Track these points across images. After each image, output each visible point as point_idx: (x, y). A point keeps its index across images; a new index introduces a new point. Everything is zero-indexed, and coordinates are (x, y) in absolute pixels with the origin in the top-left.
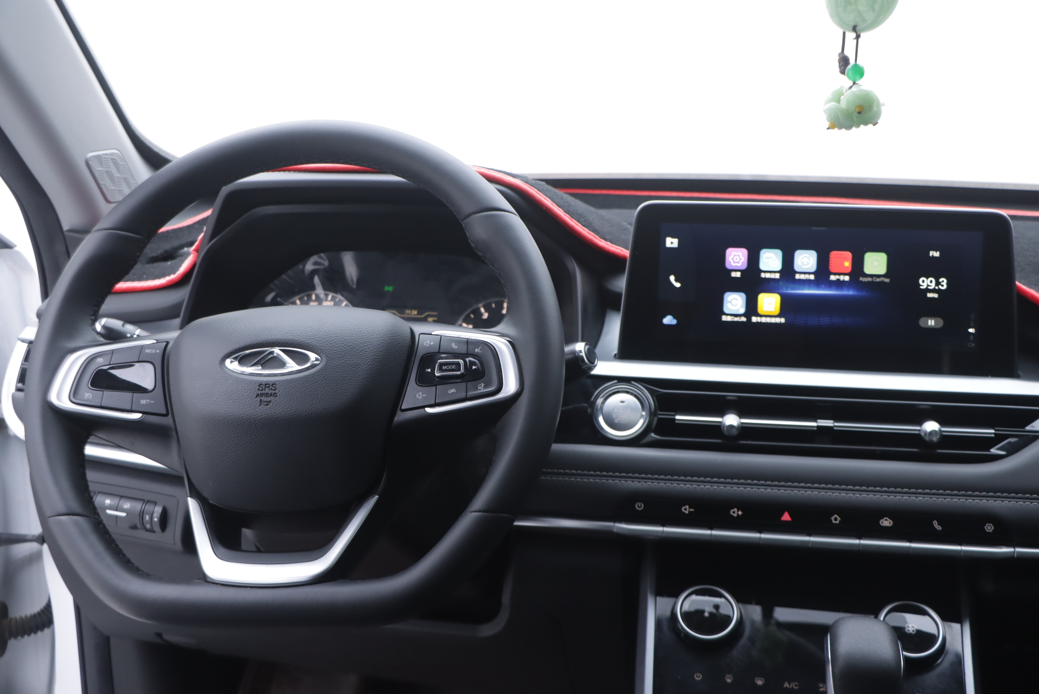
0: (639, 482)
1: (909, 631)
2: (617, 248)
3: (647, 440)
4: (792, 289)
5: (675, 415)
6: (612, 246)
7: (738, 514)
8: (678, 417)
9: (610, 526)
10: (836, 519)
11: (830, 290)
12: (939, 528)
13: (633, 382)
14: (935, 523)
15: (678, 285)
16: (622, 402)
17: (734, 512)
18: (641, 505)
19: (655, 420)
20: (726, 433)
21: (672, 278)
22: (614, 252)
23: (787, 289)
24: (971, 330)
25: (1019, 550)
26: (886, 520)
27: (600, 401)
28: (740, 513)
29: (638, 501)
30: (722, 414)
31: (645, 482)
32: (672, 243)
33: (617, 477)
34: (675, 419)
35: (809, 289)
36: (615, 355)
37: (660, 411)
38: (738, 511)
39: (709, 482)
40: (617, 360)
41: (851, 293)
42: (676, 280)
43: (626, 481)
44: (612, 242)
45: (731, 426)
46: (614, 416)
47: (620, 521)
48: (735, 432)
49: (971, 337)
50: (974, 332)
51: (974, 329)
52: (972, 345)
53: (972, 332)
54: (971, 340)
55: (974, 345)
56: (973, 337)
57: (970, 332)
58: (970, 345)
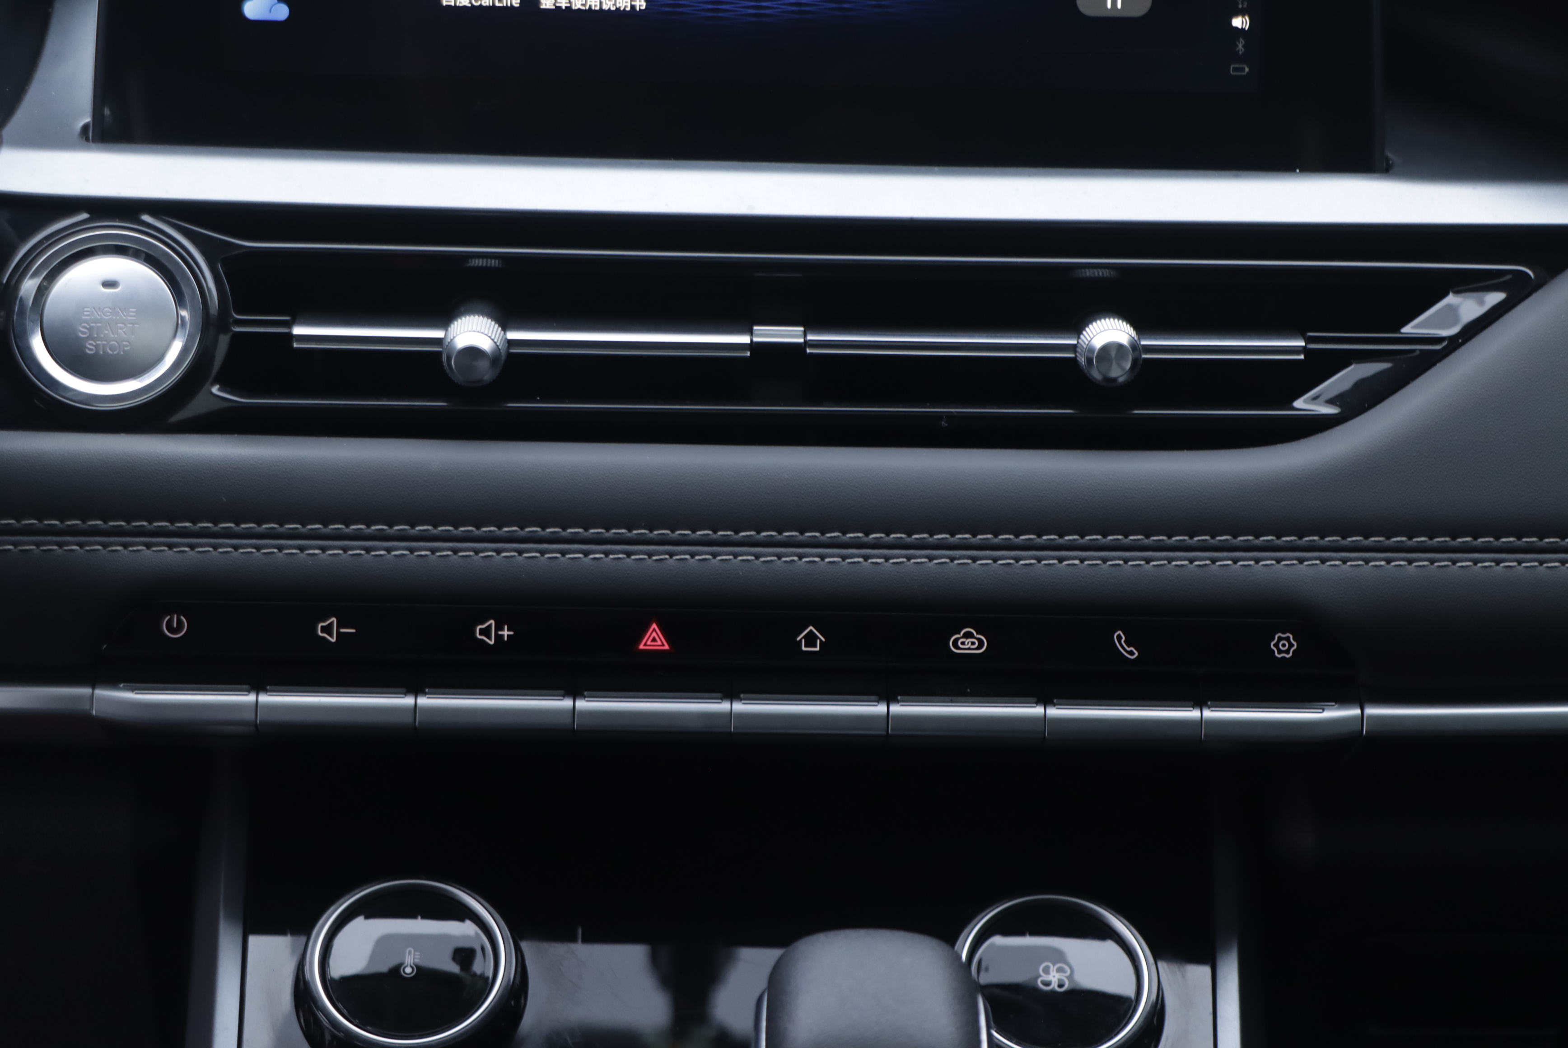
0: (170, 546)
1: (1047, 984)
3: (197, 406)
5: (289, 324)
7: (499, 638)
8: (298, 330)
9: (78, 698)
10: (811, 640)
12: (1131, 653)
13: (146, 218)
14: (1119, 637)
16: (109, 284)
17: (486, 632)
18: (180, 622)
19: (224, 342)
20: (459, 378)
24: (1238, 22)
25: (1372, 711)
26: (968, 635)
27: (29, 286)
28: (506, 633)
29: (170, 610)
30: (444, 318)
31: (192, 547)
33: (95, 532)
34: (290, 337)
36: (85, 128)
37: (238, 313)
38: (499, 627)
39: (402, 537)
40: (93, 145)
43: (125, 546)
45: (473, 352)
46: (82, 332)
47: (113, 682)
48: (485, 372)
49: (1237, 43)
50: (1247, 28)
51: (1247, 18)
52: (1243, 70)
53: (1243, 29)
54: (1240, 53)
55: (1247, 70)
56: (1244, 42)
57: (1237, 28)
58: (1234, 69)
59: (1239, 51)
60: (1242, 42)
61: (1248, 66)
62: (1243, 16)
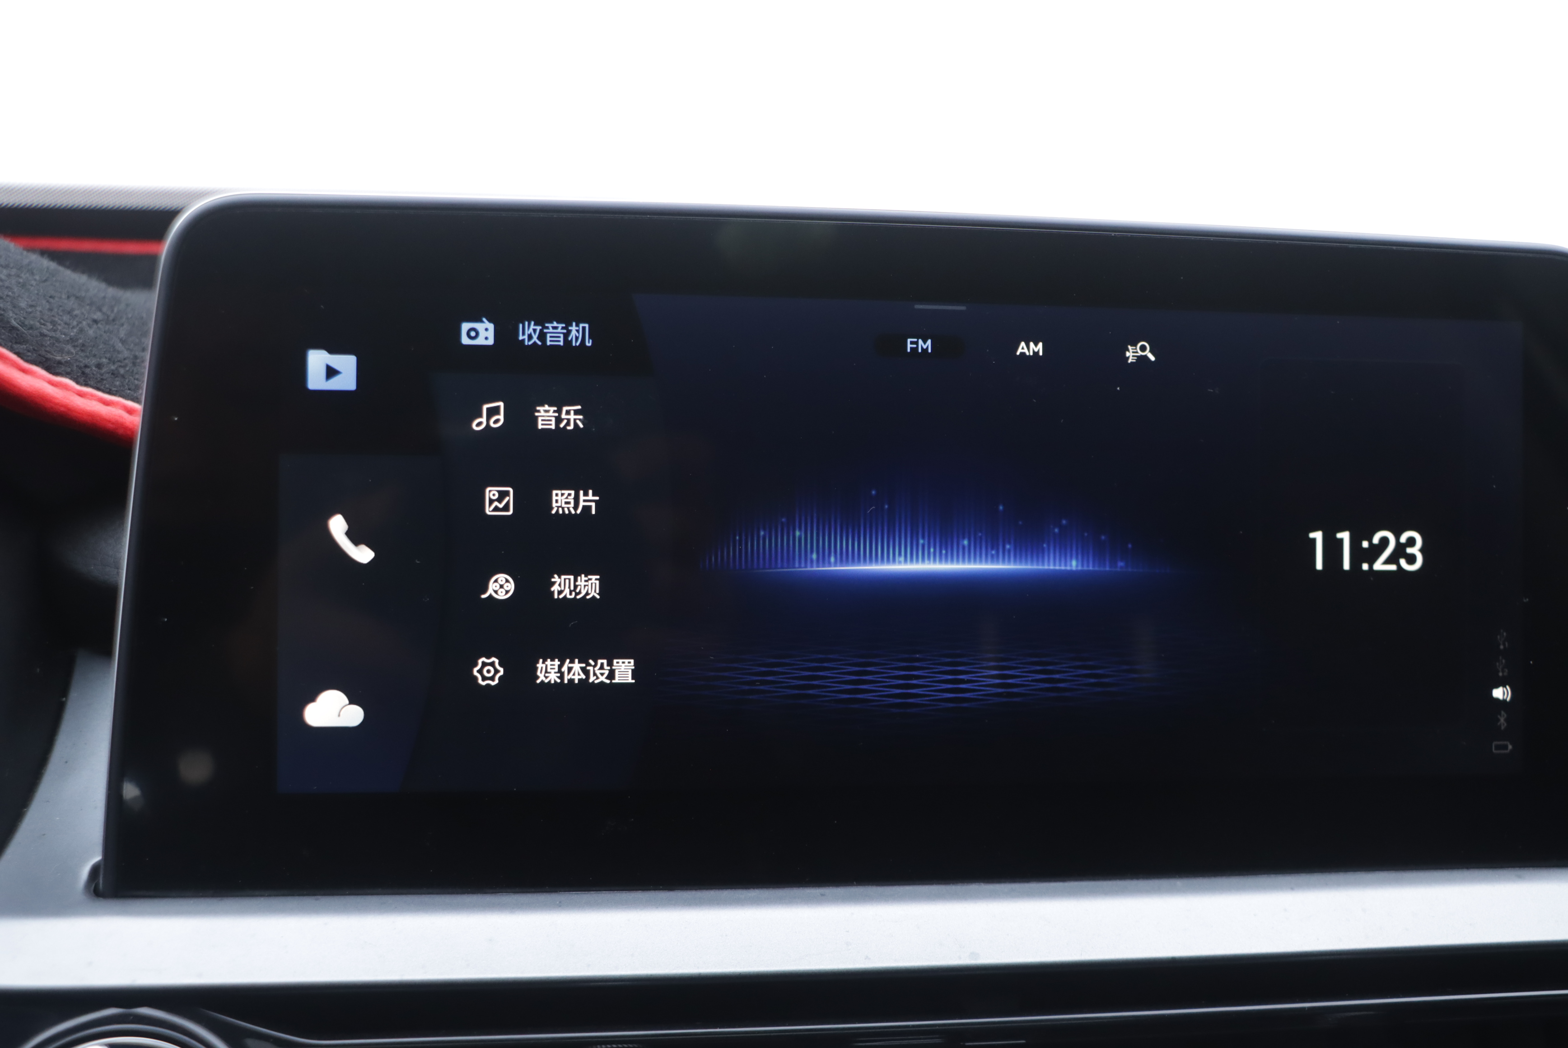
2: (106, 403)
4: (845, 558)
6: (81, 394)
11: (995, 559)
15: (363, 555)
21: (338, 526)
22: (92, 415)
23: (823, 559)
24: (1498, 693)
32: (331, 372)
35: (912, 557)
40: (102, 903)
41: (1074, 565)
42: (355, 536)
44: (83, 378)
49: (1499, 716)
50: (1508, 699)
51: (1508, 687)
52: (1506, 747)
53: (1504, 701)
54: (1503, 728)
55: (1510, 747)
56: (1505, 715)
57: (1497, 700)
58: (1497, 748)
59: (1501, 725)
60: (1504, 716)
61: (1511, 744)
62: (1504, 686)
